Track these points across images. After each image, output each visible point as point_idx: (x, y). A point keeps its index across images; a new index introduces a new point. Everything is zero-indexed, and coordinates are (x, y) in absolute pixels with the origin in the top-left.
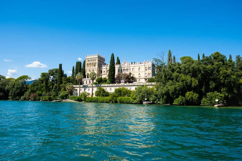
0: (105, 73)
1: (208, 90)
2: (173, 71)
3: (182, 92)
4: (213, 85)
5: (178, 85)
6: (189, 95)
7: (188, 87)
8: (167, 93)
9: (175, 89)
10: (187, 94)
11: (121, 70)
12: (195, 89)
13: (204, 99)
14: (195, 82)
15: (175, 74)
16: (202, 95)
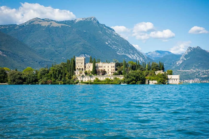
0: (88, 68)
1: (137, 81)
2: (129, 75)
3: (132, 81)
4: (139, 79)
5: (131, 79)
6: (134, 82)
7: (133, 80)
8: (128, 81)
9: (130, 80)
10: (133, 81)
11: (98, 67)
12: (135, 80)
13: (137, 83)
14: (135, 78)
15: (130, 76)
16: (136, 82)
